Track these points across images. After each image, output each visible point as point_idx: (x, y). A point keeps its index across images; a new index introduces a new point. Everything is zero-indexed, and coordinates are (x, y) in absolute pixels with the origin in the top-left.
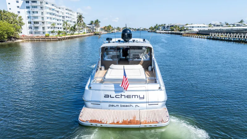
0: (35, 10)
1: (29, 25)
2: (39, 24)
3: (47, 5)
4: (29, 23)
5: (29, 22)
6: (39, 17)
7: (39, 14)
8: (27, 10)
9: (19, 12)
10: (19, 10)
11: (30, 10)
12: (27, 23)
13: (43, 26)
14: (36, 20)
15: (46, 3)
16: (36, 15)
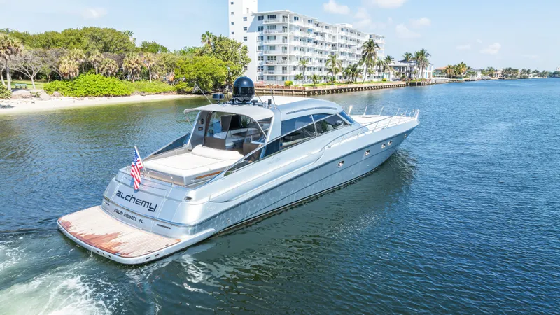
0: (273, 32)
1: (258, 63)
2: (277, 61)
3: (296, 23)
4: (259, 60)
5: (259, 57)
6: (277, 48)
7: (279, 42)
8: (258, 34)
9: (245, 39)
10: (245, 34)
11: (263, 33)
12: (257, 58)
13: (284, 65)
14: (272, 53)
15: (295, 18)
16: (272, 42)
